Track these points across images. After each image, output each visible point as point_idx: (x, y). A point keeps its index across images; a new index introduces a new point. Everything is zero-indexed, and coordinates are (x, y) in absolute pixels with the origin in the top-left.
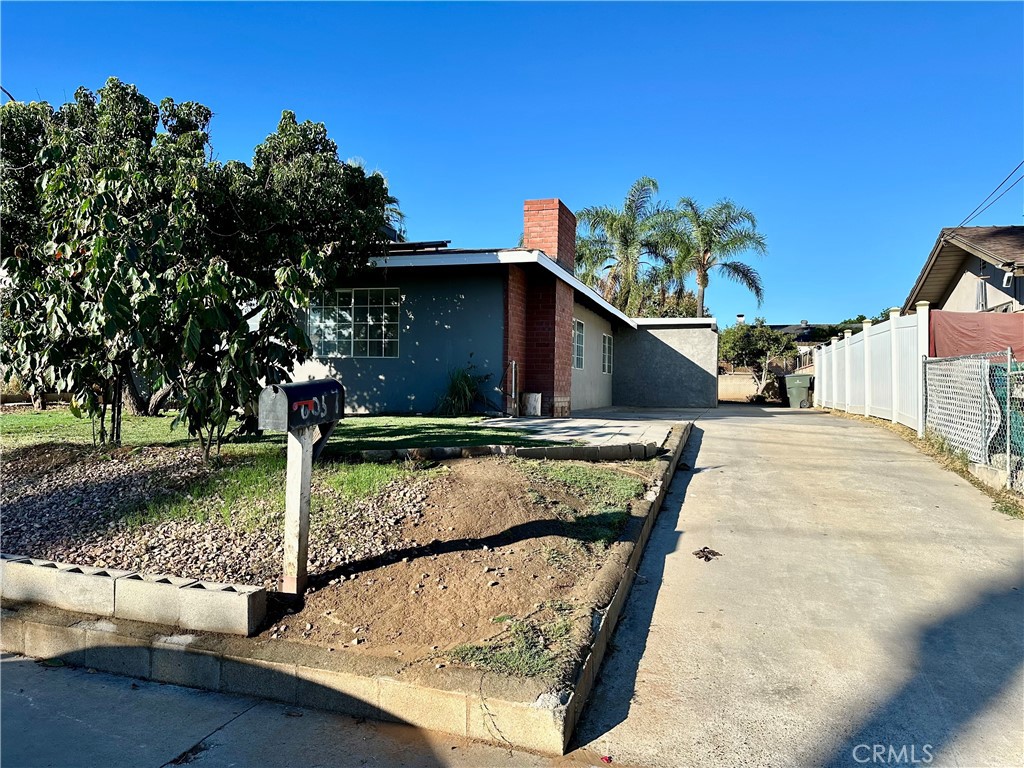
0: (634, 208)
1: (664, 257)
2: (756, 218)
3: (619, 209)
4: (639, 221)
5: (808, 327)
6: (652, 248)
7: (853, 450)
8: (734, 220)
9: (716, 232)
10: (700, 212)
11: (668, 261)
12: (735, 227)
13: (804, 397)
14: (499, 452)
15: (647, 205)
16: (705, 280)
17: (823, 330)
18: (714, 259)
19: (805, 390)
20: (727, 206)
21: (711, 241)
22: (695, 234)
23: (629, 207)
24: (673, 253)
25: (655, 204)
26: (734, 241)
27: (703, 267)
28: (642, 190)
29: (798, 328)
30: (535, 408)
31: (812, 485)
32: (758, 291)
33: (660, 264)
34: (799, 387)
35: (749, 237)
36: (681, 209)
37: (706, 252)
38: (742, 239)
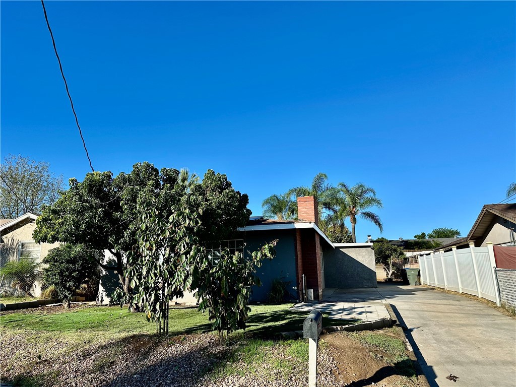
0: (316, 187)
1: (333, 210)
2: (375, 191)
3: (310, 188)
4: (319, 193)
5: (403, 241)
6: (327, 206)
7: (472, 314)
8: (365, 192)
9: (357, 198)
10: (349, 189)
11: (335, 212)
12: (366, 195)
13: (416, 280)
14: (338, 330)
15: (323, 185)
16: (354, 221)
17: (412, 243)
18: (358, 210)
19: (416, 276)
20: (361, 186)
21: (356, 202)
22: (348, 199)
23: (314, 187)
24: (337, 208)
25: (326, 185)
26: (366, 202)
27: (353, 215)
28: (320, 179)
29: (398, 241)
30: (311, 297)
31: (468, 336)
32: (380, 225)
33: (331, 213)
34: (413, 275)
35: (374, 200)
36: (339, 188)
37: (353, 208)
38: (371, 201)
